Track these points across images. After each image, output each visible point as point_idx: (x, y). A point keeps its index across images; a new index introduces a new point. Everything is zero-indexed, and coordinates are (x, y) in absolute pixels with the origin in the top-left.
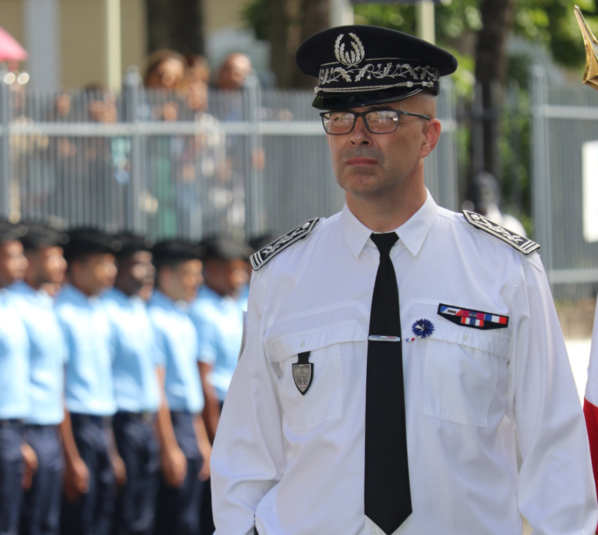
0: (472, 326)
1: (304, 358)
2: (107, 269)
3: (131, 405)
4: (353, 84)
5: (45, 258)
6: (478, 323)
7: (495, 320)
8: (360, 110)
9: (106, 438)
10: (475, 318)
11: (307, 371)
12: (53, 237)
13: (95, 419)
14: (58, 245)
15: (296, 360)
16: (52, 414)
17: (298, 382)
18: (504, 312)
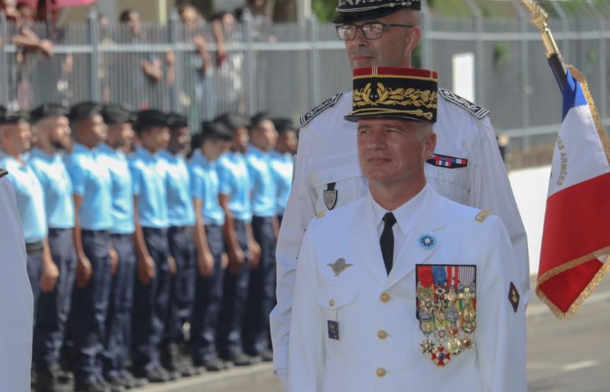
0: (443, 166)
1: (331, 186)
2: (165, 135)
3: (177, 223)
4: (354, 6)
5: (121, 129)
6: (447, 164)
7: (459, 162)
8: (359, 23)
9: (162, 243)
10: (445, 161)
11: (333, 195)
12: (126, 115)
13: (157, 231)
14: (130, 121)
15: (326, 188)
16: (128, 228)
17: (327, 202)
18: (464, 156)
